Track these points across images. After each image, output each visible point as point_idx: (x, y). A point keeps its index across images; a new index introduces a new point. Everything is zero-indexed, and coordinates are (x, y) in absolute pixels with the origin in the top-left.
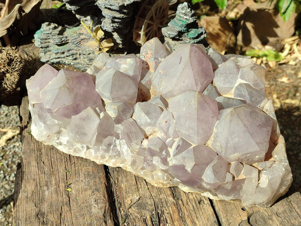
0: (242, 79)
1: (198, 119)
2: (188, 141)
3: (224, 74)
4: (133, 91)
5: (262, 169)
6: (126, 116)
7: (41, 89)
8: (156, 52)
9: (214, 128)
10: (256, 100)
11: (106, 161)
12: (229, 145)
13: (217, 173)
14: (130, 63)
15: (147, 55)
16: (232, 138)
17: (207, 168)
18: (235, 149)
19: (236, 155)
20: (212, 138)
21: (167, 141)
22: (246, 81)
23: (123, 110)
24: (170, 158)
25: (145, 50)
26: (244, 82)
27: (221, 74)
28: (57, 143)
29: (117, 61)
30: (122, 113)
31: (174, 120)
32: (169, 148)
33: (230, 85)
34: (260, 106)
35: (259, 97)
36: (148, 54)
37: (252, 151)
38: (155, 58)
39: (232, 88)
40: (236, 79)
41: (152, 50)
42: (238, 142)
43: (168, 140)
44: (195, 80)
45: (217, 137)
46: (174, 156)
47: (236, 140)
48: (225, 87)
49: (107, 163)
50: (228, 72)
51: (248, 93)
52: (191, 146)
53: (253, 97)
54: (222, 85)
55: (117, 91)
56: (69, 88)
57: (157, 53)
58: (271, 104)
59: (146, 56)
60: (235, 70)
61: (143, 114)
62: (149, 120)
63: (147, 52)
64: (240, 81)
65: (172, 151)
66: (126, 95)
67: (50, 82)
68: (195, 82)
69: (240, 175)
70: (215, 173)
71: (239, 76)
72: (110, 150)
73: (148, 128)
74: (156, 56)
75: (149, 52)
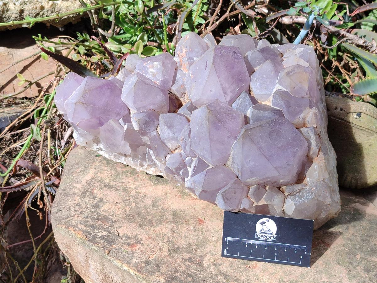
0: (280, 84)
1: (211, 140)
2: (206, 162)
3: (261, 79)
4: (160, 99)
5: (289, 193)
6: (148, 129)
7: (65, 100)
8: (191, 50)
9: (232, 148)
10: (294, 110)
11: (146, 169)
12: (245, 168)
13: (228, 200)
14: (157, 67)
15: (182, 54)
16: (247, 161)
17: (218, 194)
18: (252, 173)
19: (253, 180)
20: (230, 159)
21: (186, 160)
22: (284, 87)
23: (145, 123)
24: (188, 179)
25: (180, 47)
26: (281, 88)
27: (257, 79)
28: (98, 149)
29: (144, 65)
30: (144, 126)
31: (189, 139)
32: (188, 167)
33: (267, 92)
34: (299, 118)
35: (298, 107)
36: (182, 52)
37: (270, 176)
38: (189, 58)
39: (270, 95)
40: (274, 84)
41: (186, 47)
42: (254, 166)
43: (187, 158)
44: (222, 88)
45: (234, 158)
46: (191, 177)
47: (252, 164)
48: (262, 93)
49: (148, 171)
50: (264, 76)
51: (284, 102)
52: (209, 167)
53: (291, 107)
54: (258, 91)
55: (141, 101)
56: (84, 103)
57: (192, 52)
58: (313, 115)
59: (180, 55)
60: (273, 74)
61: (165, 128)
62: (171, 135)
63: (182, 49)
64: (278, 87)
65: (190, 170)
66: (153, 104)
67: (74, 92)
68: (223, 91)
69: (261, 200)
70: (226, 200)
71: (277, 81)
72: (146, 159)
73: (172, 142)
74: (191, 56)
75: (184, 51)
